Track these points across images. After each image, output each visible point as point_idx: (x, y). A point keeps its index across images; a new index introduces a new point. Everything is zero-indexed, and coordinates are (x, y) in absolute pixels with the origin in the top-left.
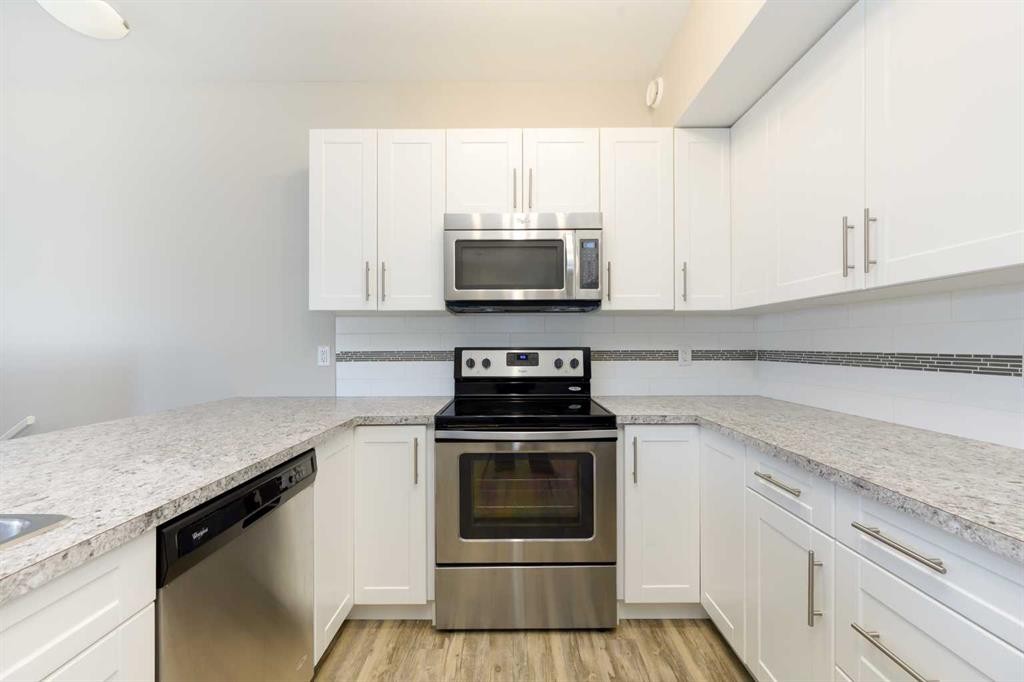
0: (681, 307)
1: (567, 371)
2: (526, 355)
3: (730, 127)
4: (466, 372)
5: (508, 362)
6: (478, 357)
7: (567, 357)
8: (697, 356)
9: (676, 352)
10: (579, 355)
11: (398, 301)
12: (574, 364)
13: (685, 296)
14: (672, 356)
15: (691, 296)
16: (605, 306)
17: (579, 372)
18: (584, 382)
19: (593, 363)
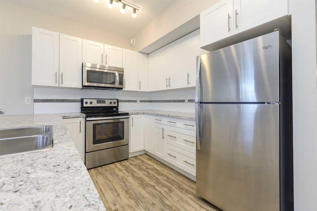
0: (139, 90)
1: (113, 105)
2: (102, 101)
3: (148, 54)
4: (85, 105)
5: (97, 102)
6: (89, 101)
7: (113, 101)
8: (141, 101)
9: (137, 100)
10: (116, 101)
11: (66, 84)
12: (115, 103)
13: (140, 88)
14: (135, 101)
15: (141, 88)
16: (124, 89)
17: (116, 105)
18: (117, 107)
19: (119, 103)
